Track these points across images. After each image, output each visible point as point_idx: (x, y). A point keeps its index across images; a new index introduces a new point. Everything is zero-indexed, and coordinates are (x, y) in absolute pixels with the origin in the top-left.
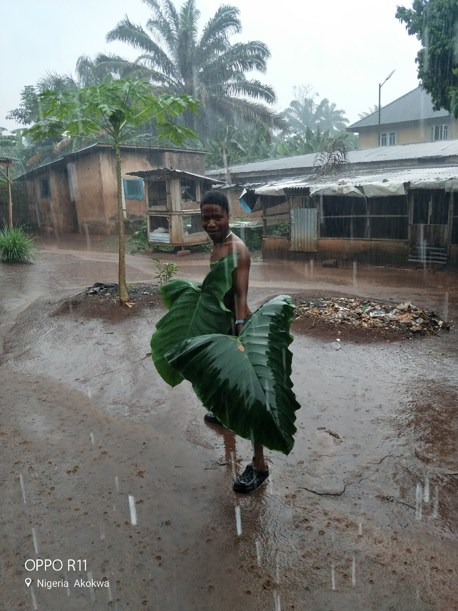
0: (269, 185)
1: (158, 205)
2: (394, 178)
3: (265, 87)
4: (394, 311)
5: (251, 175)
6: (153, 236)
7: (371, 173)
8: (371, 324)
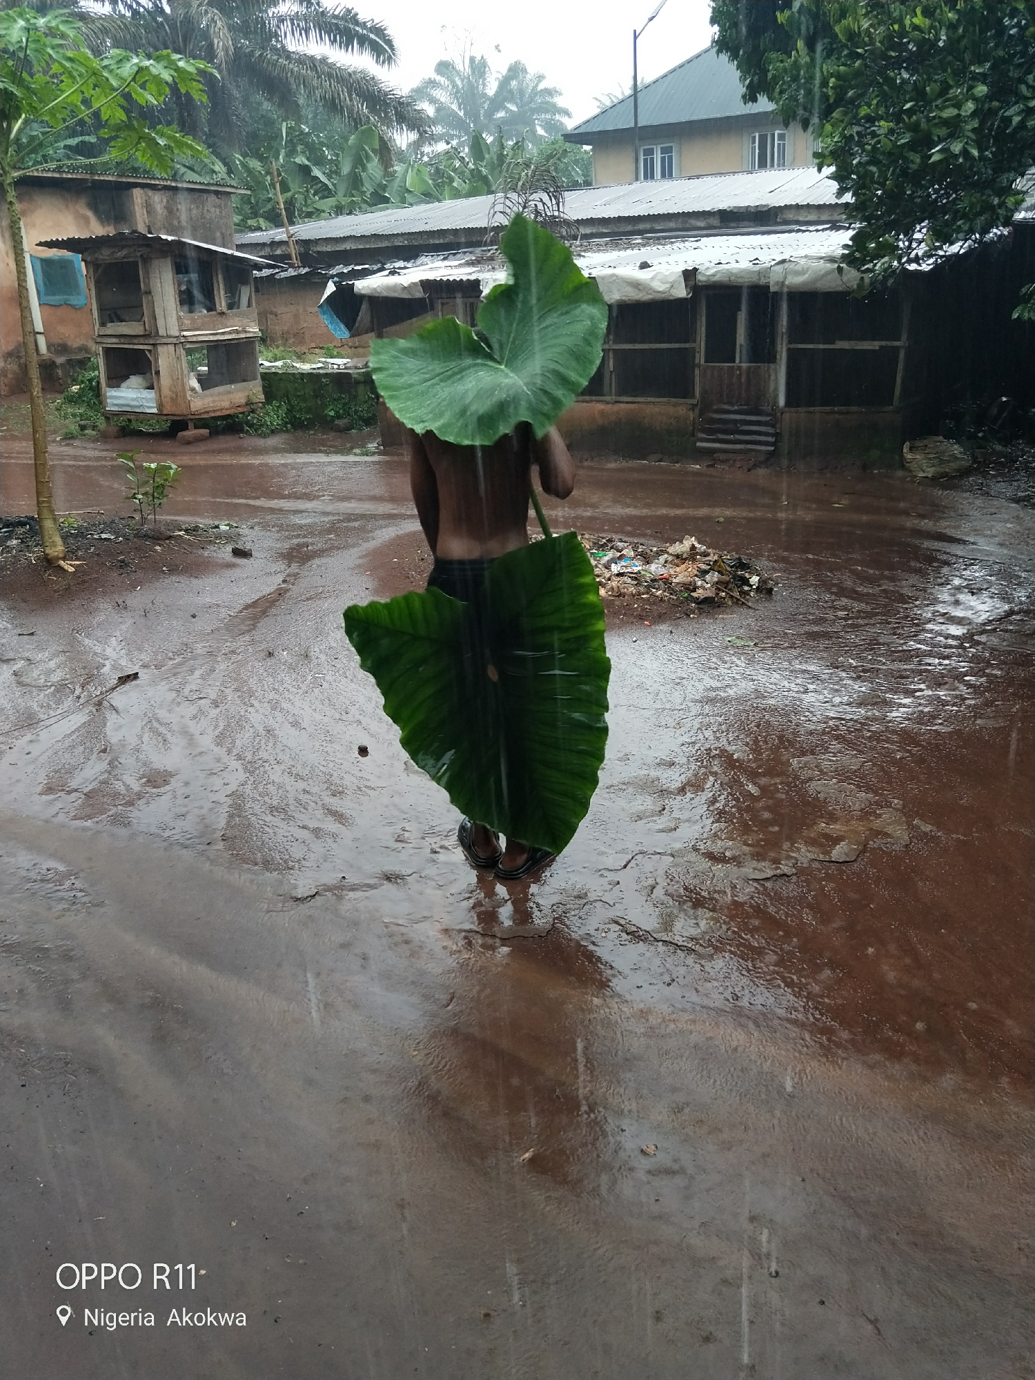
0: (386, 272)
1: (122, 321)
2: (663, 260)
3: (369, 25)
4: (662, 559)
5: (348, 246)
6: (116, 397)
7: (615, 245)
8: (612, 588)
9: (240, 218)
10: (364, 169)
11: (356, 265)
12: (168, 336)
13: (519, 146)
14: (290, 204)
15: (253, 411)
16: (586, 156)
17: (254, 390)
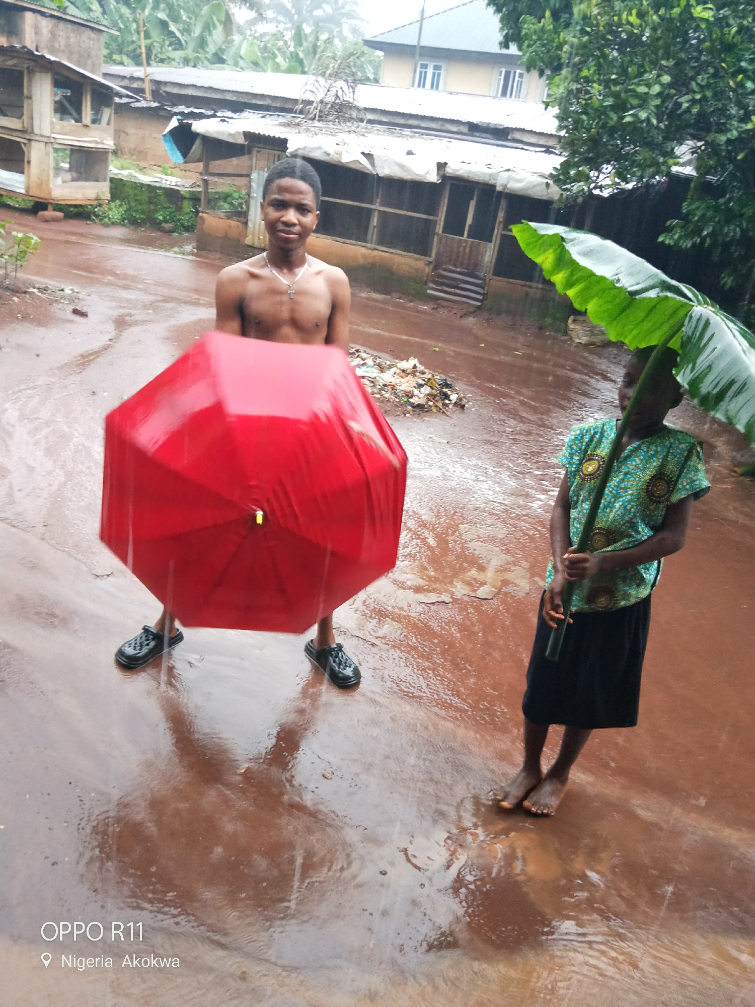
0: (218, 119)
1: (5, 115)
4: (393, 370)
7: (391, 133)
9: (108, 51)
10: (210, 34)
11: (196, 108)
12: (42, 136)
13: (329, 41)
14: (149, 49)
15: (100, 205)
16: (377, 59)
17: (102, 189)
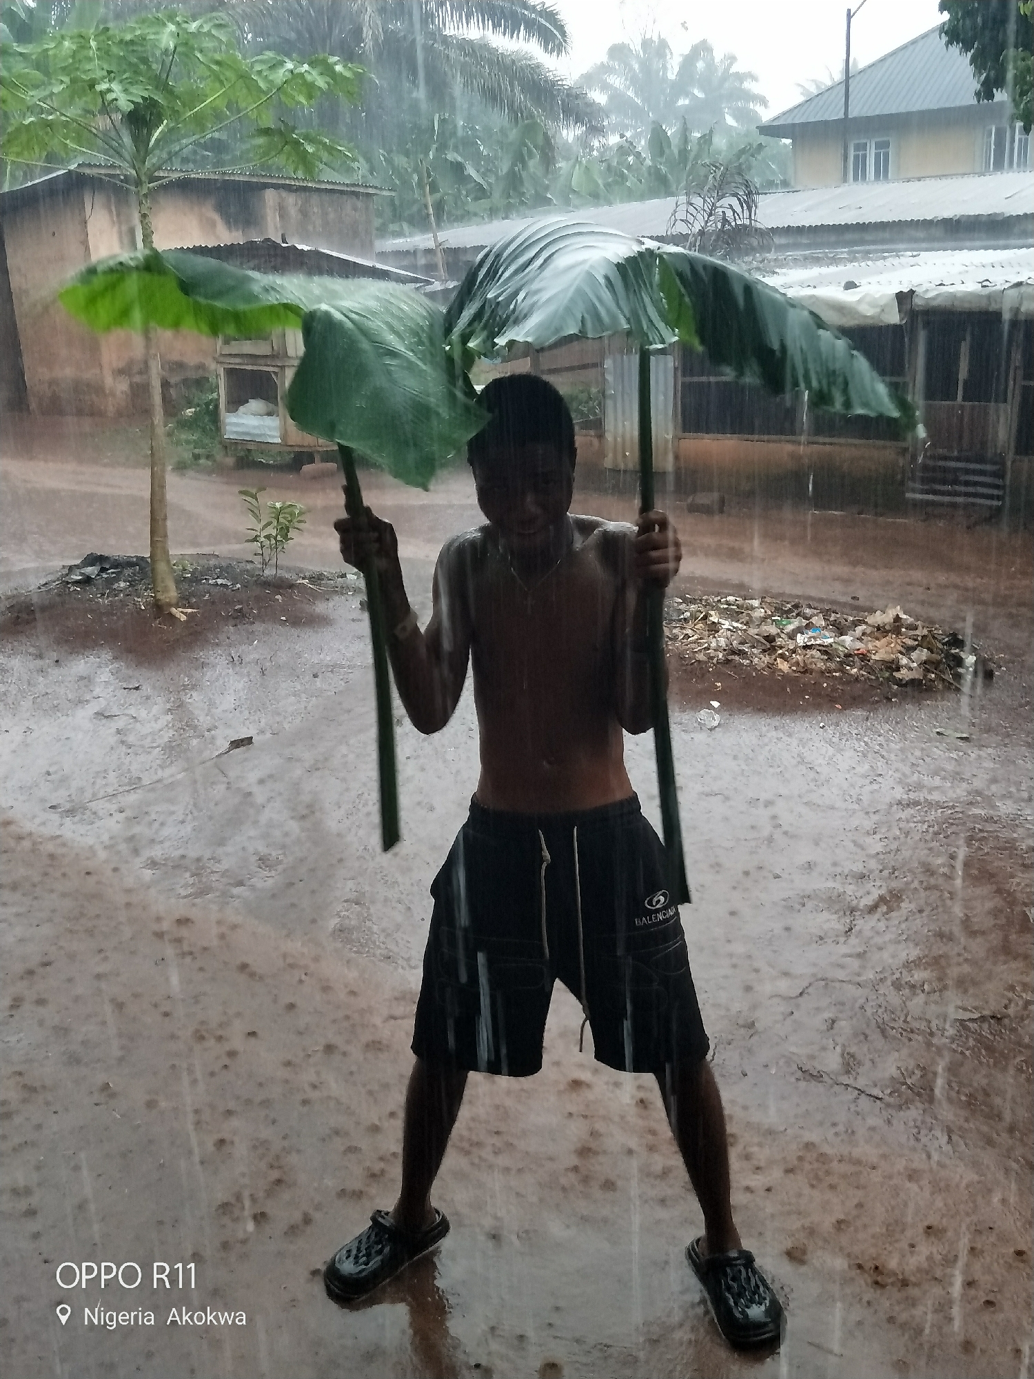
1: (248, 339)
2: (874, 279)
4: (860, 629)
6: (235, 425)
7: (816, 260)
8: (797, 664)
13: (704, 140)
14: (439, 207)
16: (784, 151)
